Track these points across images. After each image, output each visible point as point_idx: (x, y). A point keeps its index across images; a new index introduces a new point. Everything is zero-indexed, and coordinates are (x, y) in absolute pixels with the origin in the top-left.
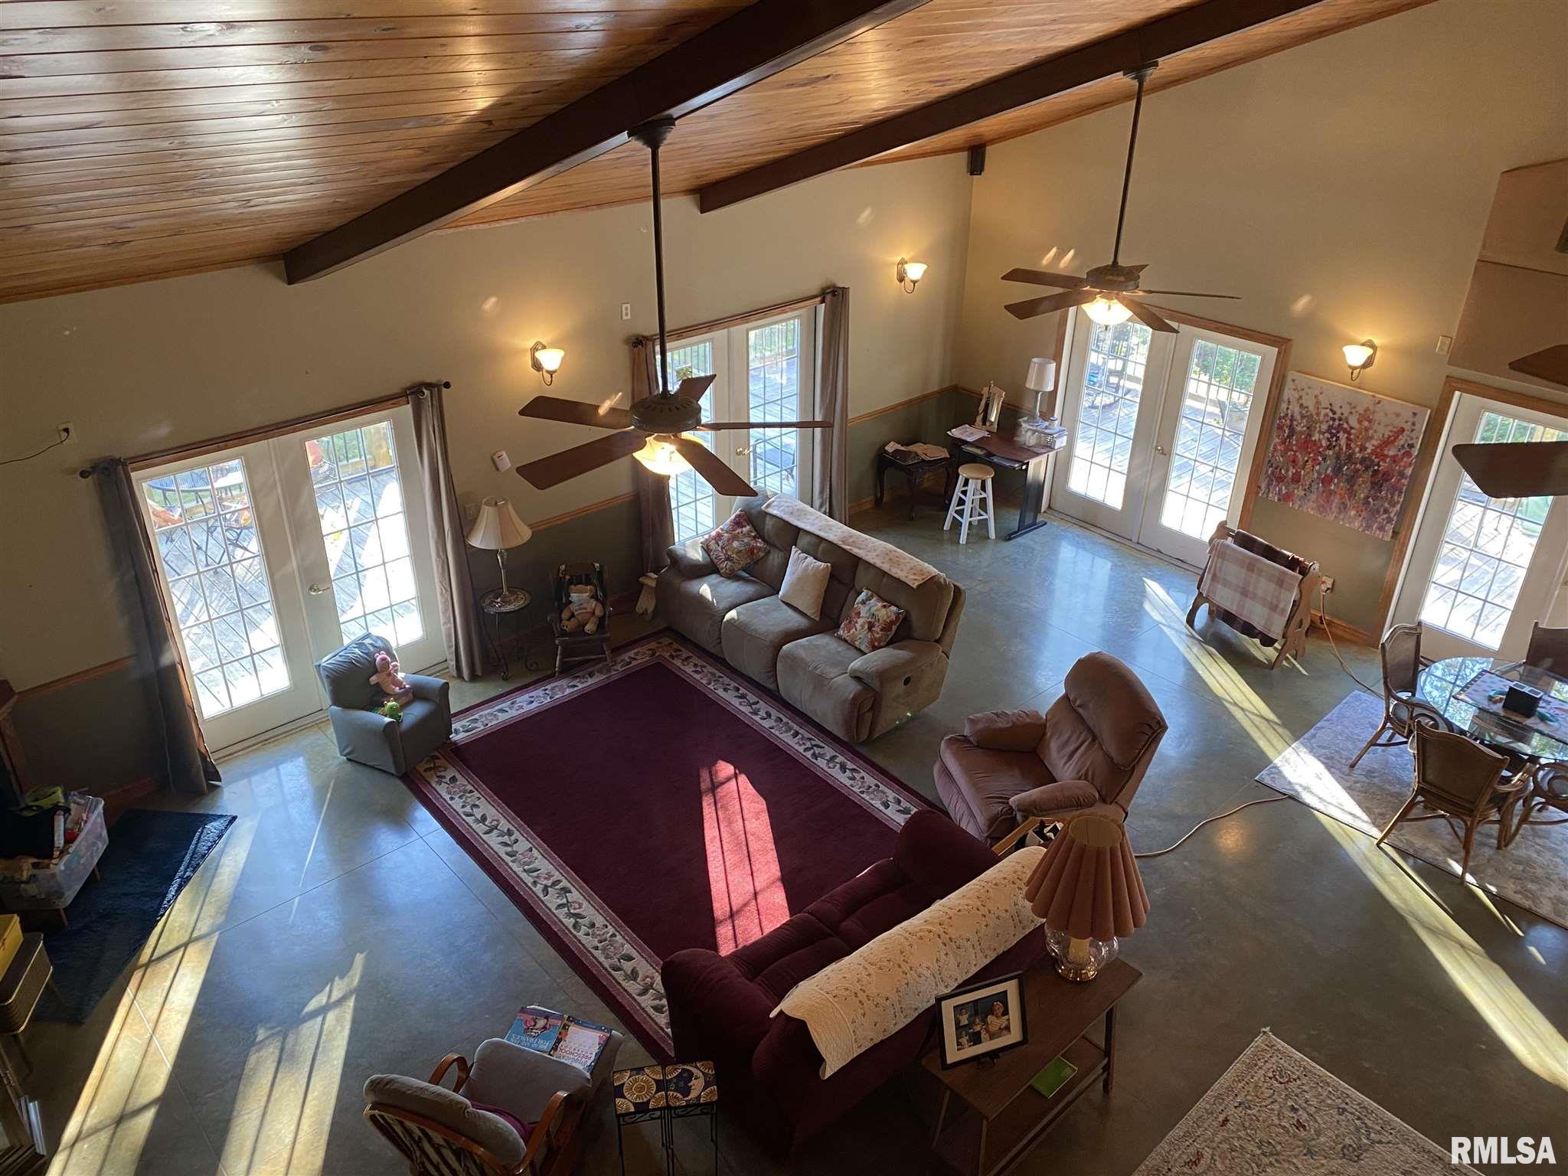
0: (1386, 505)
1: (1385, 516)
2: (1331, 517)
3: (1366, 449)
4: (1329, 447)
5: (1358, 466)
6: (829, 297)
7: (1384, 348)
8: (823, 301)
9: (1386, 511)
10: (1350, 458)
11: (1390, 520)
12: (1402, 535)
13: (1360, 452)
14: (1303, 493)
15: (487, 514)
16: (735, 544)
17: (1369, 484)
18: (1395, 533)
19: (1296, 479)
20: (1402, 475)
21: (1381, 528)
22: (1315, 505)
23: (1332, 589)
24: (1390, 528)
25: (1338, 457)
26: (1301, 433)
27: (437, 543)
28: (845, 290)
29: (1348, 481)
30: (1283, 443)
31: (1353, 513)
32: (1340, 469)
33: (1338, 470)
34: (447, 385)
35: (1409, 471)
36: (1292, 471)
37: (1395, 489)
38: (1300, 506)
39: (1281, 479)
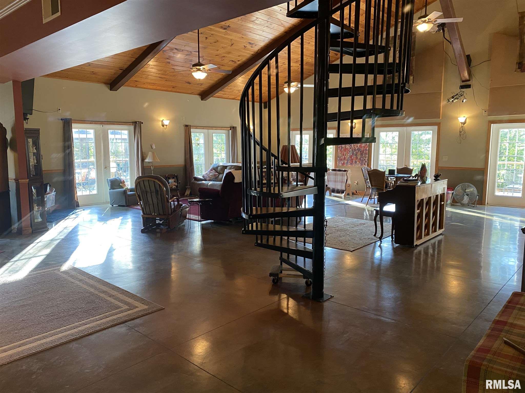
0: (365, 158)
1: (365, 161)
2: (354, 165)
3: (358, 146)
4: (350, 149)
5: (357, 151)
6: (232, 129)
7: (357, 123)
8: (231, 130)
9: (365, 160)
10: (355, 150)
11: (366, 162)
12: (369, 165)
13: (357, 147)
14: (346, 162)
15: (150, 154)
16: (211, 174)
17: (360, 155)
18: (368, 165)
19: (345, 158)
20: (366, 150)
21: (365, 164)
22: (349, 164)
23: (357, 184)
24: (366, 163)
25: (352, 150)
26: (344, 147)
27: (137, 162)
28: (236, 127)
29: (355, 155)
30: (340, 151)
31: (358, 163)
32: (353, 153)
33: (353, 154)
34: (142, 123)
35: (368, 149)
36: (343, 157)
37: (366, 154)
38: (347, 165)
39: (341, 160)
